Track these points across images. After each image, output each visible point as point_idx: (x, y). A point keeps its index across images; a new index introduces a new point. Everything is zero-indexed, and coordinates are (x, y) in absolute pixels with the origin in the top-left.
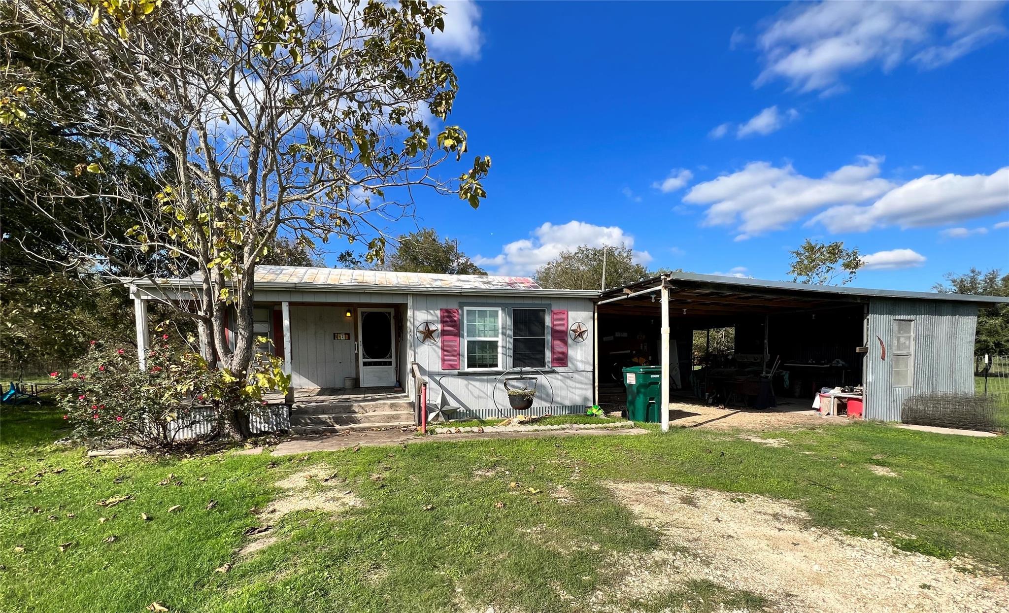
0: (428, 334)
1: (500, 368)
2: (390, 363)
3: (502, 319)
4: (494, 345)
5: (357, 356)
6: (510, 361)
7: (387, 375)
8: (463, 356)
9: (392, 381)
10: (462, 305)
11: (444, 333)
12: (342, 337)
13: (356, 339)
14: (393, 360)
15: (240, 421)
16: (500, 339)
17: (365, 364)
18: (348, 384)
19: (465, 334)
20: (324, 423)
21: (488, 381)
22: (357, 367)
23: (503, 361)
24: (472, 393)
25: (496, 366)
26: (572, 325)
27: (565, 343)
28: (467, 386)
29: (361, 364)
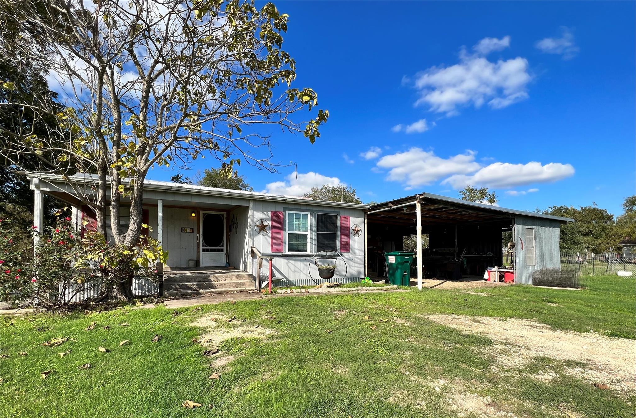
0: (262, 228)
1: (309, 252)
2: (222, 250)
3: (310, 220)
4: (305, 236)
5: (198, 244)
6: (315, 248)
7: (221, 258)
8: (285, 243)
9: (223, 262)
10: (285, 210)
11: (273, 227)
12: (188, 231)
13: (198, 232)
14: (224, 248)
15: (125, 288)
16: (309, 233)
17: (204, 250)
18: (192, 264)
19: (287, 229)
20: (190, 288)
21: (301, 261)
22: (198, 252)
23: (311, 247)
24: (290, 269)
25: (306, 251)
26: (352, 226)
27: (348, 236)
28: (287, 263)
29: (201, 250)
